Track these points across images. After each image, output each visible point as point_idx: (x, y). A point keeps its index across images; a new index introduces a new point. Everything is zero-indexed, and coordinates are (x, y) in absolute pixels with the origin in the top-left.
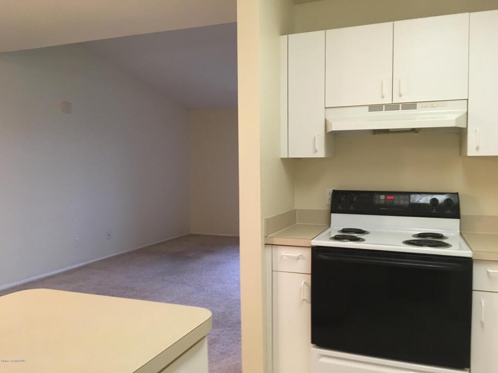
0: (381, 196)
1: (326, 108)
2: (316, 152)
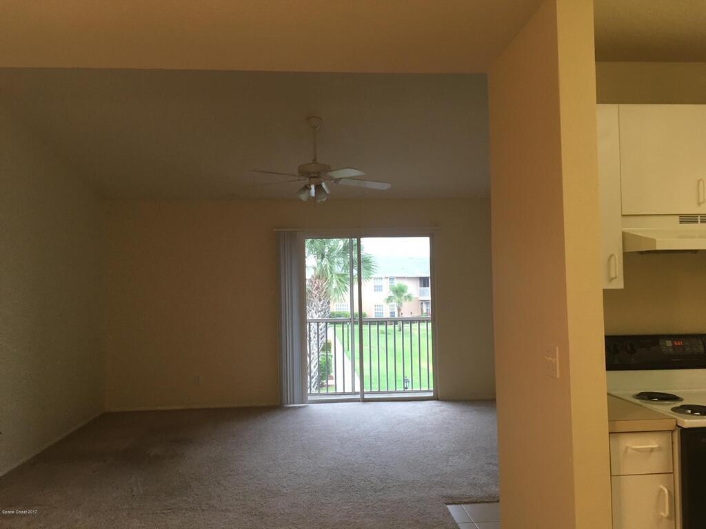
0: (667, 341)
1: (623, 215)
2: (611, 280)
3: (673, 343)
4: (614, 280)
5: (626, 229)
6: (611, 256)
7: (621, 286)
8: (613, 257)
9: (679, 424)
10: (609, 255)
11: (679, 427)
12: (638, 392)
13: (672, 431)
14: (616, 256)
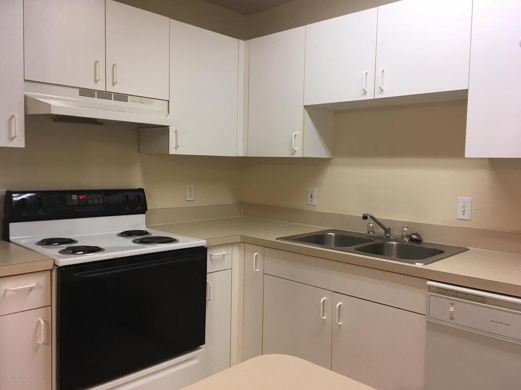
0: (73, 196)
1: (25, 80)
2: (12, 139)
3: (78, 197)
4: (15, 139)
5: (27, 93)
6: (13, 116)
7: (22, 145)
8: (14, 118)
9: (57, 264)
10: (11, 116)
11: (56, 266)
12: (40, 240)
13: (51, 270)
14: (16, 117)
